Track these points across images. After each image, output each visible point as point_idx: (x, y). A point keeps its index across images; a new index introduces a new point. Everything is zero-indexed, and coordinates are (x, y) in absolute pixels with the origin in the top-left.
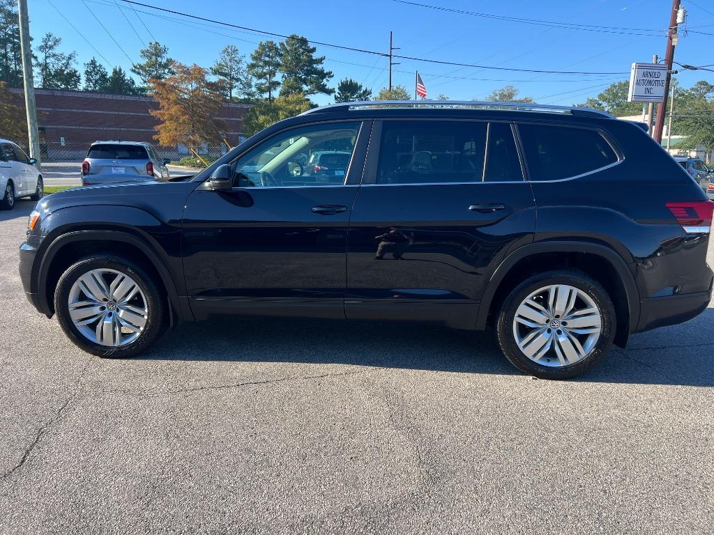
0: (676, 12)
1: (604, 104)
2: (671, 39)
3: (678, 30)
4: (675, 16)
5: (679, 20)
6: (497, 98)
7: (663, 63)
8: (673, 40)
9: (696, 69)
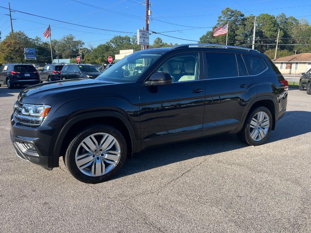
0: (148, 11)
1: (113, 44)
2: (147, 21)
3: (149, 18)
4: (148, 13)
5: (149, 14)
6: (66, 39)
7: (145, 30)
8: (148, 21)
9: (157, 33)
